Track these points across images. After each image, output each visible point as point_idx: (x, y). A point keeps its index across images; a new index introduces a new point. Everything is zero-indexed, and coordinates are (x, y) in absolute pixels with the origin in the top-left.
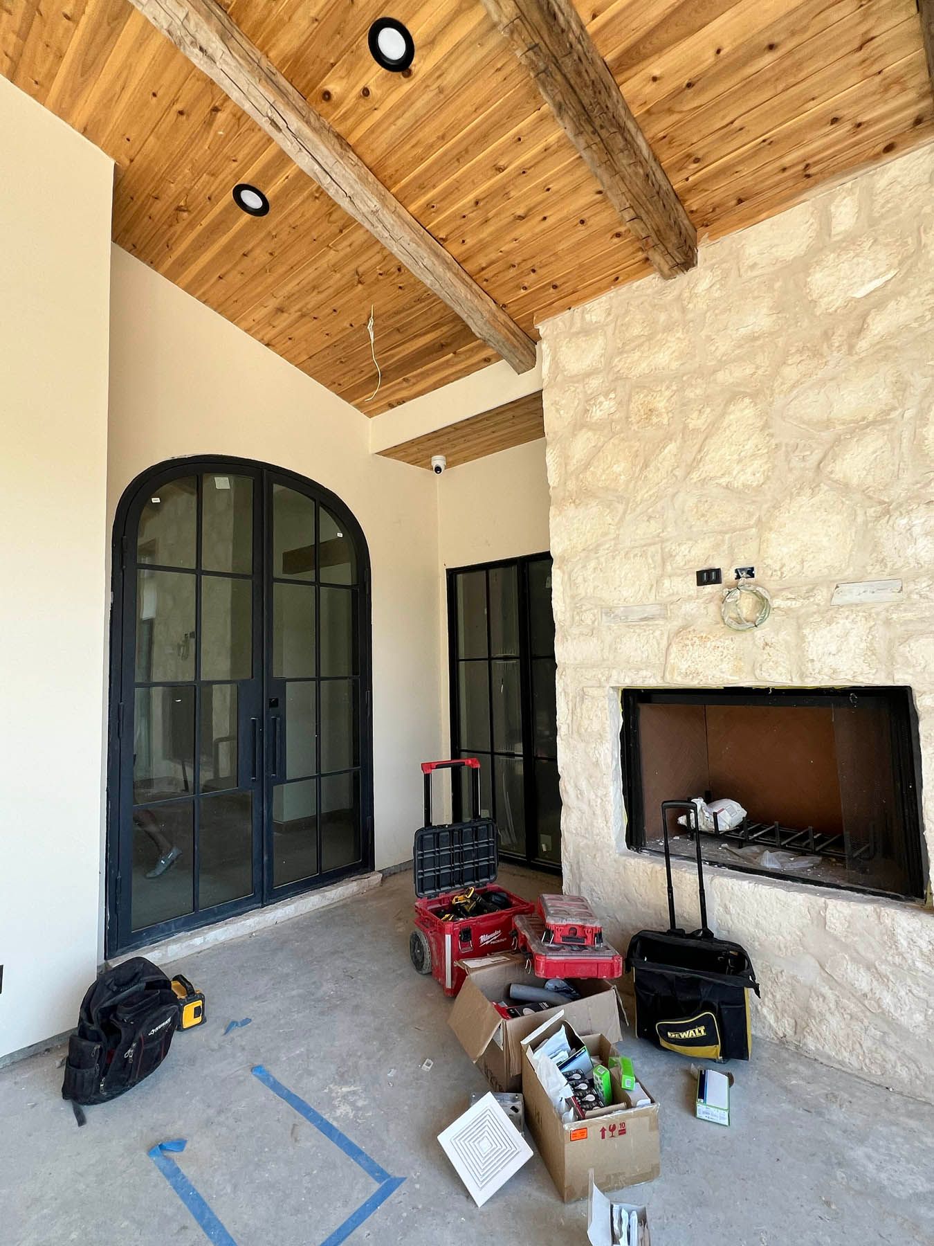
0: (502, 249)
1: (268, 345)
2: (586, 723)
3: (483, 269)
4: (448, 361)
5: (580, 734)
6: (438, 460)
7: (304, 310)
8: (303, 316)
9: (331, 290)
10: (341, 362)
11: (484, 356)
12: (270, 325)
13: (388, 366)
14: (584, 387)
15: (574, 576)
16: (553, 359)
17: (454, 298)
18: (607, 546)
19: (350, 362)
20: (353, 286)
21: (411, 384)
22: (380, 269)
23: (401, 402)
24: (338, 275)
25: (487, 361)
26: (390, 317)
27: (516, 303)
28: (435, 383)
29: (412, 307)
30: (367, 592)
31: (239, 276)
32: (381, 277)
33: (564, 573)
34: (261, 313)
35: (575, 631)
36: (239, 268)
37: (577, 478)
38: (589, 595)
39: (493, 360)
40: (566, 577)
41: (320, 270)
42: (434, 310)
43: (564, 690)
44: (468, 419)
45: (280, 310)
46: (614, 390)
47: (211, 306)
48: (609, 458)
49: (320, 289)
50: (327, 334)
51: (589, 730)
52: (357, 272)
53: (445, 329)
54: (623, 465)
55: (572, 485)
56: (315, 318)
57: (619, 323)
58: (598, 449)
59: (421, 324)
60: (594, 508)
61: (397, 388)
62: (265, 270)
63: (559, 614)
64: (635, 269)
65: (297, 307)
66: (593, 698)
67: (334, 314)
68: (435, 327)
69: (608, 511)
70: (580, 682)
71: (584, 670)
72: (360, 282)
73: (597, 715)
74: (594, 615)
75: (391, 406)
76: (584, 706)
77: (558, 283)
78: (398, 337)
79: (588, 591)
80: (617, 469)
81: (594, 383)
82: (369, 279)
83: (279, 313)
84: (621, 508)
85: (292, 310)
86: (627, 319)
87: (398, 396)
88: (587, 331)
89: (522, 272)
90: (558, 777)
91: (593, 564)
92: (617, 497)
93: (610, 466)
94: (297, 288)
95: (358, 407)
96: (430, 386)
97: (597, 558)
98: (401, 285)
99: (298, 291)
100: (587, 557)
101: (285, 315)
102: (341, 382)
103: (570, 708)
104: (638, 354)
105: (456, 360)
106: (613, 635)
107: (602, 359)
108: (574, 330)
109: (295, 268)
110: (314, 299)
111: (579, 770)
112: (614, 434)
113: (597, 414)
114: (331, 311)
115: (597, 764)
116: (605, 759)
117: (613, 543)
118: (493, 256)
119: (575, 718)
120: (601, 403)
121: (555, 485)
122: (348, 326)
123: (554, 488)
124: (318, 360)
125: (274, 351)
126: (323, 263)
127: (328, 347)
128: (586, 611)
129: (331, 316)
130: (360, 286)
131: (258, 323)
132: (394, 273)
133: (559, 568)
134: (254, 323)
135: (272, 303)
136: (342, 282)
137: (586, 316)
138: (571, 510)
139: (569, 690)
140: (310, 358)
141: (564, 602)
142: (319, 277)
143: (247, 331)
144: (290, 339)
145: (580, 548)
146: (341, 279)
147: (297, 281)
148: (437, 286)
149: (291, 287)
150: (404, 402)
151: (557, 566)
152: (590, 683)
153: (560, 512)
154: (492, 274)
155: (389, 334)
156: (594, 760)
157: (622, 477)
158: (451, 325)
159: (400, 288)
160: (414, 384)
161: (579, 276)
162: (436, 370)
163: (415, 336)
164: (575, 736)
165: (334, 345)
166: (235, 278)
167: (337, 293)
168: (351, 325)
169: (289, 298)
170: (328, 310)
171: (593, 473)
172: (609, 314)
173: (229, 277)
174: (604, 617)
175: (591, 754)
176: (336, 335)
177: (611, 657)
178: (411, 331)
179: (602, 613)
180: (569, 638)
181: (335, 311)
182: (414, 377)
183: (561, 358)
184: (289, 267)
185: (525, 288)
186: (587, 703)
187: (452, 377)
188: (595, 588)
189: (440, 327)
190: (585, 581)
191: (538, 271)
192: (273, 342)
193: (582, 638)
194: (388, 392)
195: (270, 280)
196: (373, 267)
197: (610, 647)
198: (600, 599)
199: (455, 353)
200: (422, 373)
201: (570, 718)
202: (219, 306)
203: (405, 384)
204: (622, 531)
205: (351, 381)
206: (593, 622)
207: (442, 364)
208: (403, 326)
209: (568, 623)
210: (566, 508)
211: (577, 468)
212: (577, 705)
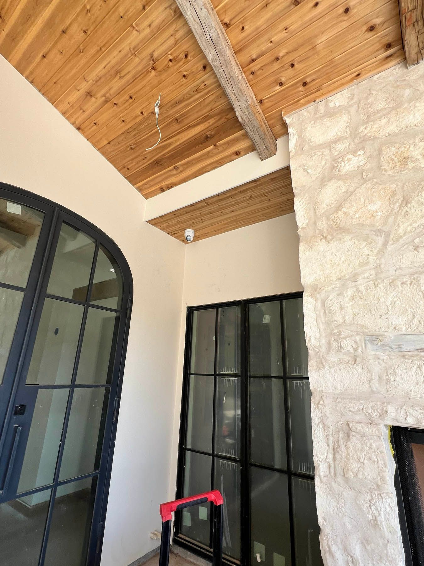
0: (272, 39)
1: (78, 129)
2: (355, 466)
3: (253, 61)
4: (209, 152)
5: (347, 480)
6: (189, 233)
7: (108, 95)
8: (106, 101)
9: (130, 76)
10: (131, 148)
11: (236, 149)
12: (81, 109)
13: (165, 155)
14: (330, 151)
15: (328, 303)
16: (300, 137)
17: (228, 77)
18: (366, 275)
19: (138, 148)
20: (148, 72)
21: (179, 171)
22: (171, 54)
23: (169, 187)
24: (137, 60)
25: (238, 154)
26: (173, 106)
27: (270, 99)
28: (196, 172)
29: (192, 97)
30: (128, 316)
31: (59, 56)
32: (170, 63)
33: (316, 301)
34: (74, 96)
35: (333, 358)
36: (59, 46)
37: (328, 218)
38: (347, 322)
39: (242, 153)
40: (319, 305)
41: (123, 53)
42: (207, 101)
43: (322, 421)
44: (218, 195)
45: (89, 94)
46: (363, 148)
47: (36, 86)
48: (362, 199)
49: (122, 75)
50: (123, 121)
51: (360, 476)
52: (152, 57)
53: (212, 121)
54: (379, 203)
55: (322, 224)
56: (115, 104)
57: (361, 104)
58: (348, 195)
59: (194, 116)
60: (348, 242)
61: (168, 174)
62: (79, 51)
63: (312, 340)
64: (376, 65)
65: (103, 92)
66: (363, 435)
67: (130, 101)
68: (206, 118)
69: (365, 243)
70: (343, 415)
71: (347, 402)
72: (153, 68)
73: (370, 459)
74: (356, 342)
75: (162, 190)
76: (350, 445)
77: (308, 80)
78: (176, 127)
79: (347, 317)
80: (372, 207)
81: (341, 146)
82: (160, 65)
83: (89, 97)
84: (380, 240)
85: (99, 95)
86: (370, 100)
87: (168, 182)
88: (331, 114)
89: (283, 67)
90: (318, 530)
91: (350, 292)
92: (375, 231)
93: (365, 205)
94: (104, 71)
95: (140, 189)
96: (192, 174)
97: (355, 286)
98: (185, 73)
99: (105, 75)
100: (343, 285)
101: (93, 100)
102: (129, 167)
103: (331, 445)
104: (384, 121)
105: (215, 151)
106: (383, 365)
107: (348, 130)
108: (318, 115)
109: (103, 49)
110: (116, 84)
111: (349, 526)
112: (365, 181)
113: (346, 167)
114: (128, 98)
115: (375, 523)
116: (388, 520)
117: (373, 272)
118: (264, 48)
119: (338, 457)
120: (349, 160)
121: (304, 225)
122: (140, 114)
123: (303, 228)
124: (114, 145)
125: (83, 134)
126: (126, 46)
127: (123, 134)
128: (345, 338)
129: (128, 103)
130: (153, 73)
131: (72, 107)
132: (181, 60)
133: (312, 296)
134: (69, 106)
135: (84, 87)
136: (139, 68)
137: (330, 104)
138: (322, 246)
139: (329, 422)
140: (109, 143)
141: (319, 328)
142: (121, 61)
143: (64, 114)
144: (95, 124)
145: (334, 278)
146: (139, 64)
147: (103, 65)
148: (217, 63)
149: (99, 70)
150: (172, 187)
151: (309, 294)
152: (358, 418)
153: (311, 247)
154: (258, 67)
155: (169, 124)
156: (370, 517)
157: (379, 214)
158: (217, 118)
159: (184, 76)
160: (181, 172)
161: (327, 74)
162: (199, 160)
163: (189, 127)
164: (340, 479)
165: (127, 132)
166: (55, 58)
167: (135, 79)
168: (142, 113)
169: (97, 82)
170: (126, 97)
171: (345, 213)
172: (352, 99)
173: (51, 56)
174: (369, 345)
175: (365, 508)
176: (130, 122)
177: (383, 390)
178: (186, 122)
179: (365, 340)
180: (326, 365)
181: (131, 97)
182: (182, 165)
183: (308, 135)
184: (99, 48)
185: (281, 84)
186: (355, 440)
187: (209, 167)
188: (354, 315)
189: (208, 120)
190: (342, 308)
191: (297, 66)
192: (82, 127)
193: (342, 366)
194: (161, 179)
195: (83, 61)
196: (166, 53)
197: (380, 378)
198: (362, 326)
199: (215, 145)
200: (188, 163)
201: (331, 456)
202: (43, 86)
203: (175, 172)
204: (383, 261)
205: (136, 167)
206: (356, 350)
207: (204, 155)
208: (182, 116)
209: (324, 349)
210: (317, 244)
211: (326, 211)
212: (341, 442)
